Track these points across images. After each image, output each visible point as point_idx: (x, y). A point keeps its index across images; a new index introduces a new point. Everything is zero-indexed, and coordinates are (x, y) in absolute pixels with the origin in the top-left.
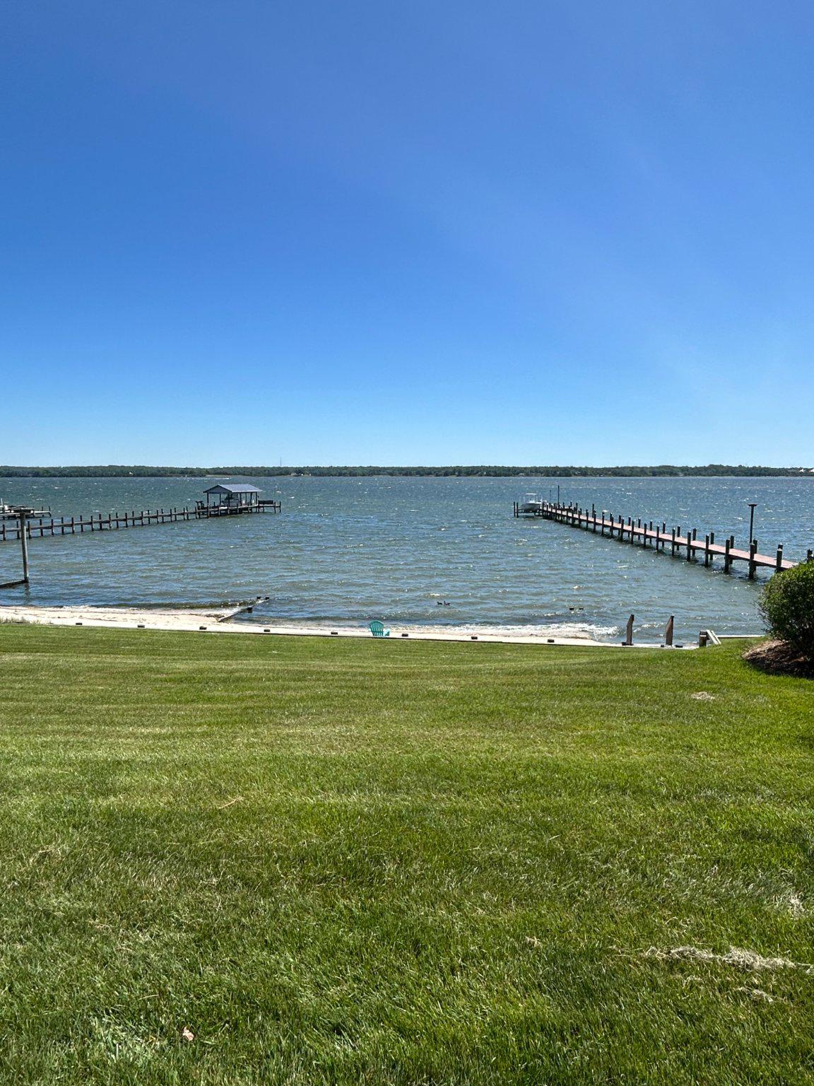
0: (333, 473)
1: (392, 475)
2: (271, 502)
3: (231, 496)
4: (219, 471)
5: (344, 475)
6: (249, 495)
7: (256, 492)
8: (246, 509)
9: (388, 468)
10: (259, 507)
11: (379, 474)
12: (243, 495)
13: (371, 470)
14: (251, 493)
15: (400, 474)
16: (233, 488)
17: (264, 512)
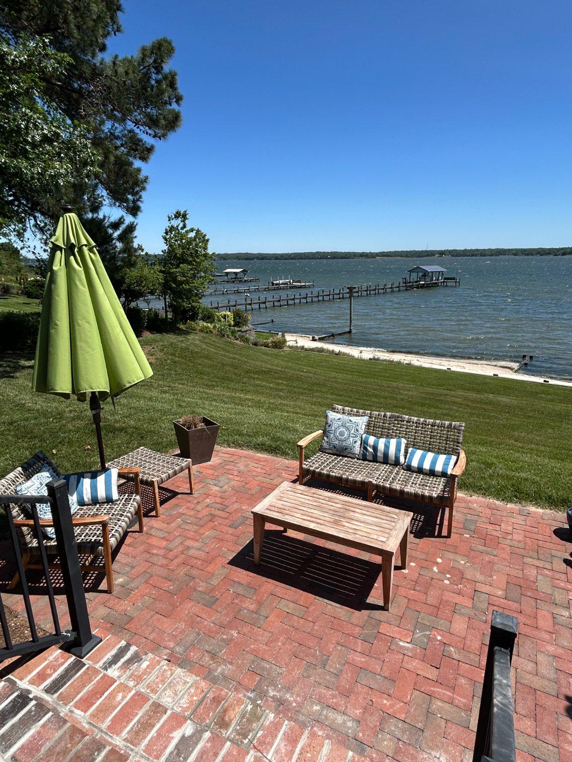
0: (467, 254)
1: (515, 255)
2: (454, 279)
3: (425, 274)
4: (385, 254)
5: (476, 255)
6: (438, 273)
7: (442, 272)
8: (436, 283)
9: (512, 250)
10: (444, 282)
11: (505, 255)
12: (434, 274)
13: (497, 252)
14: (439, 272)
15: (523, 254)
16: (429, 269)
17: (446, 286)
